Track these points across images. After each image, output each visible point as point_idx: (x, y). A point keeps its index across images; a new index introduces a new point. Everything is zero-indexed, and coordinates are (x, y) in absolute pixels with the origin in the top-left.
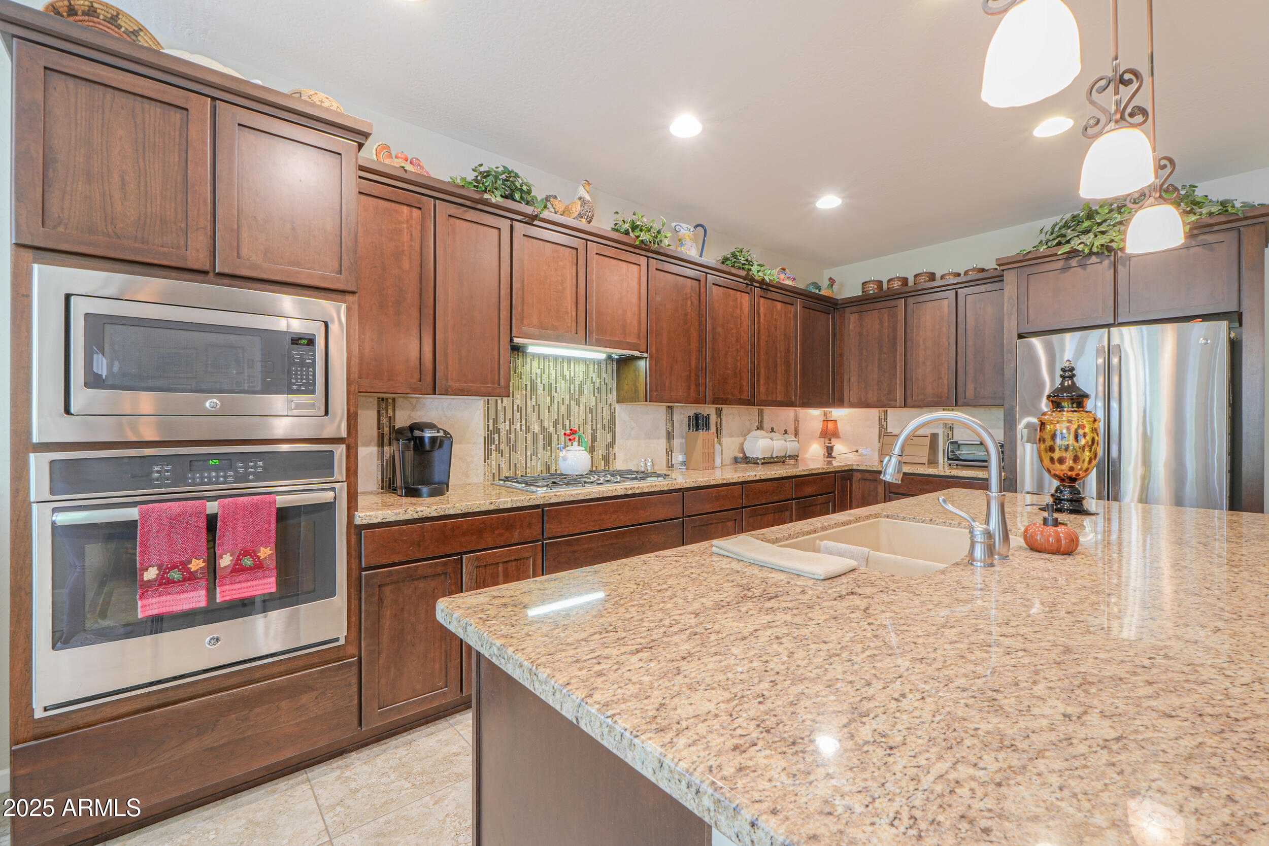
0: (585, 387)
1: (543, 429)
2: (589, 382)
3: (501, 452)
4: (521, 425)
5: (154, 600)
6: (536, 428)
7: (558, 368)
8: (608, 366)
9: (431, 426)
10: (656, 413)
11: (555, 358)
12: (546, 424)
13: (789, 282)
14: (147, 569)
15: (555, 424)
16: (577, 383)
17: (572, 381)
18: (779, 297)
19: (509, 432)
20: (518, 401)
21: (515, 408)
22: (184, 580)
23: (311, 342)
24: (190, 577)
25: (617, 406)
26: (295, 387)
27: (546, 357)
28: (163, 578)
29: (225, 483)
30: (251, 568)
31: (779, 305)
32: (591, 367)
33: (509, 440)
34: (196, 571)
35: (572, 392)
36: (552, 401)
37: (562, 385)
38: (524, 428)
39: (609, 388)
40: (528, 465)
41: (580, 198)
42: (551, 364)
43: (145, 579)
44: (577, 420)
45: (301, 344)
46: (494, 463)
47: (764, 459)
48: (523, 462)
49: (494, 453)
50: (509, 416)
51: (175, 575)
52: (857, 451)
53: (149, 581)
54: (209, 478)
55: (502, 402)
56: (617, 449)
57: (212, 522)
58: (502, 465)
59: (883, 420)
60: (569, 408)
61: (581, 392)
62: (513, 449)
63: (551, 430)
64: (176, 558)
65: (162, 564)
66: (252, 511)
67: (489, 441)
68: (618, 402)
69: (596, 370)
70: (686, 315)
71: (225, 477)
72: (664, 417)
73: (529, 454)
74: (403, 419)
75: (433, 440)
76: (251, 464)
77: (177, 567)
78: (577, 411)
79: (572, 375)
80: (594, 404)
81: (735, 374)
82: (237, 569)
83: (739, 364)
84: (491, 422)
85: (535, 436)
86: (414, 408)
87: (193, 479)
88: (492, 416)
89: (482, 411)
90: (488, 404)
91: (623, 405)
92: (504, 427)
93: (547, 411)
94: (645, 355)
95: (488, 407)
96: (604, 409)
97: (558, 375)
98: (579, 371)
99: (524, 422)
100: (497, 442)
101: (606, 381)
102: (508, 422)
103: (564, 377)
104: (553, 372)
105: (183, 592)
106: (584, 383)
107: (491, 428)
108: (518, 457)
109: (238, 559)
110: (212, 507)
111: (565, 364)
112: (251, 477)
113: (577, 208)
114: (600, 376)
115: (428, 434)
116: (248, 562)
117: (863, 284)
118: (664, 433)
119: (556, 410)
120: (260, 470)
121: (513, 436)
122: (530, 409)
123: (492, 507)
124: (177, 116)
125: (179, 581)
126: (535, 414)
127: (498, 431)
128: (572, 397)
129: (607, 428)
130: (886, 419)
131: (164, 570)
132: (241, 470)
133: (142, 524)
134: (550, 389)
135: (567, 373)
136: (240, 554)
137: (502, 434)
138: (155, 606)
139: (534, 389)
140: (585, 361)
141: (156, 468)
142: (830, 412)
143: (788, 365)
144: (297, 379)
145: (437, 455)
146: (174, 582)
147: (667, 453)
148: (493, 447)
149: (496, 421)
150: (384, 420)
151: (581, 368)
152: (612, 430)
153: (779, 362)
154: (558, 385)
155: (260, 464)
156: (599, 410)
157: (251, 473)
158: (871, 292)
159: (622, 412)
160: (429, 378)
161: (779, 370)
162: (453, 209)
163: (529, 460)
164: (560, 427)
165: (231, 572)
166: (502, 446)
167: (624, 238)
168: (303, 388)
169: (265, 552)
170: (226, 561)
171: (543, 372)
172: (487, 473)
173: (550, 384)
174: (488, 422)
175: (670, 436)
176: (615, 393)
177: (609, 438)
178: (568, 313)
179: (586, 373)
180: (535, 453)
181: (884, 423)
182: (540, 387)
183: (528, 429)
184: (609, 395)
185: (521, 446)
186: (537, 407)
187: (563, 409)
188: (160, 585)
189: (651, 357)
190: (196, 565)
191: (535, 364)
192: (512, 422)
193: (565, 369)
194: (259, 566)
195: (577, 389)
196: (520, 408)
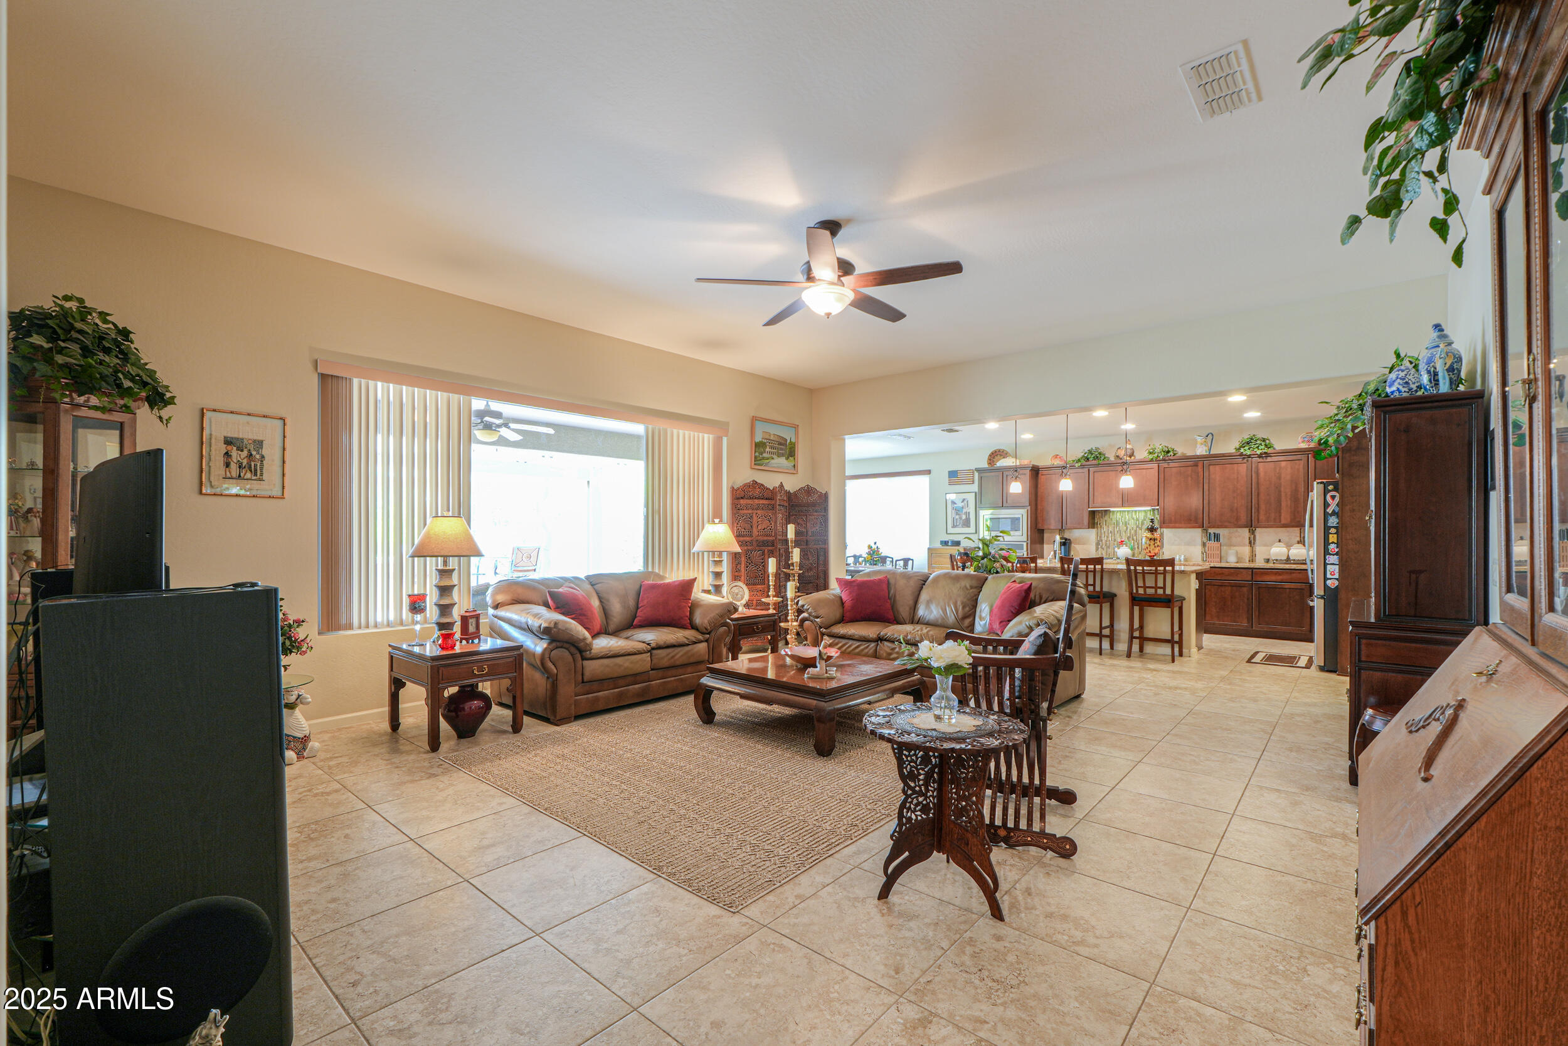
0: (1145, 522)
2: (1147, 520)
3: (1103, 548)
4: (1112, 538)
6: (1119, 540)
7: (1128, 515)
8: (1155, 512)
10: (1196, 533)
11: (1128, 511)
15: (1129, 538)
16: (1140, 521)
17: (1138, 520)
19: (1106, 541)
20: (1110, 529)
21: (1109, 532)
25: (1165, 530)
27: (1125, 511)
33: (1106, 544)
35: (1137, 524)
36: (1127, 529)
37: (1132, 522)
38: (1113, 540)
40: (1115, 554)
41: (1125, 448)
42: (1124, 514)
44: (1140, 537)
46: (1100, 552)
48: (1113, 552)
49: (1100, 549)
50: (1106, 534)
55: (1103, 530)
56: (1163, 549)
58: (1103, 553)
60: (1136, 531)
61: (1143, 524)
62: (1109, 547)
63: (1127, 540)
67: (1098, 544)
69: (1149, 515)
72: (1200, 535)
78: (1140, 532)
79: (1137, 517)
81: (1232, 510)
83: (1236, 505)
84: (1099, 537)
85: (1117, 544)
86: (1069, 533)
88: (1099, 535)
89: (1095, 533)
91: (1168, 529)
92: (1104, 539)
93: (1124, 533)
94: (1157, 508)
95: (1097, 532)
97: (1130, 518)
98: (1141, 516)
100: (1101, 544)
102: (1106, 537)
103: (1133, 519)
104: (1126, 517)
106: (1144, 520)
107: (1099, 539)
108: (1111, 550)
111: (1132, 513)
113: (1123, 452)
114: (1154, 516)
118: (1199, 542)
119: (1129, 532)
121: (1108, 543)
122: (1115, 532)
126: (1118, 535)
127: (1102, 541)
128: (1137, 527)
134: (1126, 524)
135: (1135, 517)
139: (1118, 523)
140: (1145, 511)
143: (1295, 500)
147: (1202, 553)
149: (1101, 537)
151: (1143, 514)
152: (1162, 541)
154: (1130, 522)
159: (1167, 532)
161: (1284, 504)
164: (1131, 539)
166: (1103, 546)
171: (1119, 517)
173: (1126, 522)
174: (1097, 537)
175: (1203, 543)
179: (1146, 516)
182: (1121, 523)
183: (1115, 540)
185: (1112, 546)
186: (1120, 531)
187: (1133, 532)
189: (1160, 508)
191: (1118, 514)
192: (1108, 537)
193: (1132, 515)
195: (1140, 523)
196: (1111, 532)
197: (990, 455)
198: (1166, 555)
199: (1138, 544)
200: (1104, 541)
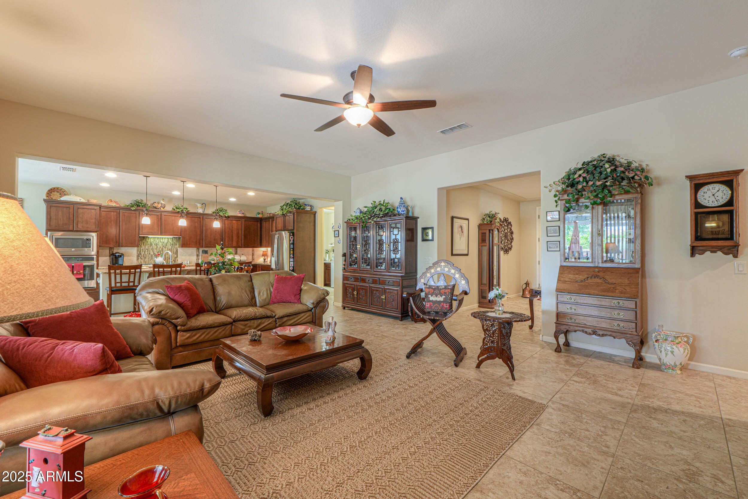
0: (168, 244)
1: (154, 254)
3: (142, 259)
4: (147, 253)
6: (152, 254)
8: (175, 240)
9: (118, 253)
10: (194, 250)
13: (240, 215)
16: (165, 243)
17: (163, 243)
18: (234, 219)
20: (147, 247)
21: (146, 249)
23: (90, 239)
27: (156, 238)
31: (234, 222)
32: (170, 239)
33: (144, 256)
36: (157, 247)
37: (160, 244)
39: (176, 244)
40: (150, 262)
41: (161, 203)
45: (88, 240)
46: (140, 261)
50: (144, 251)
55: (142, 248)
56: (178, 258)
57: (73, 267)
60: (162, 249)
61: (166, 245)
62: (146, 258)
66: (79, 265)
67: (138, 256)
68: (180, 247)
72: (196, 251)
74: (115, 251)
75: (118, 255)
78: (165, 249)
79: (163, 241)
80: (171, 248)
81: (215, 240)
83: (216, 237)
85: (152, 256)
86: (118, 249)
88: (139, 251)
89: (135, 250)
90: (137, 248)
92: (142, 253)
93: (155, 250)
96: (174, 249)
98: (166, 241)
100: (140, 256)
103: (161, 242)
104: (157, 241)
108: (147, 260)
110: (73, 265)
111: (161, 239)
113: (160, 205)
114: (173, 241)
115: (117, 254)
116: (79, 273)
118: (196, 255)
119: (158, 249)
120: (81, 259)
122: (150, 249)
124: (68, 209)
127: (141, 254)
128: (163, 246)
129: (175, 253)
134: (156, 245)
139: (151, 244)
140: (168, 238)
143: (238, 237)
145: (120, 259)
147: (197, 260)
149: (140, 252)
150: (111, 252)
152: (177, 254)
153: (234, 236)
159: (180, 250)
160: (118, 244)
161: (234, 238)
162: (124, 211)
166: (142, 257)
167: (174, 211)
171: (154, 241)
175: (198, 256)
176: (178, 245)
177: (176, 256)
179: (168, 241)
180: (152, 259)
182: (153, 244)
183: (149, 254)
184: (176, 246)
186: (153, 249)
189: (182, 237)
191: (152, 239)
194: (80, 274)
197: (49, 191)
198: (179, 262)
200: (142, 254)
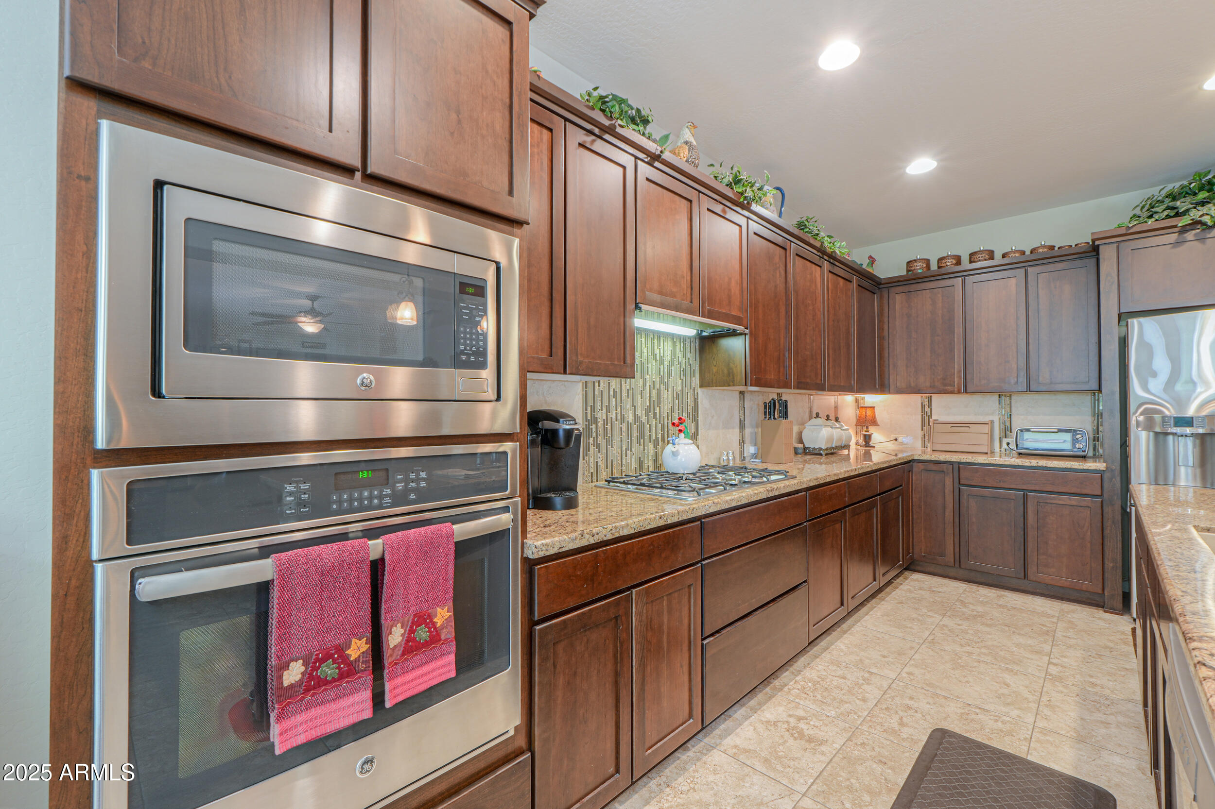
0: (673, 368)
1: (637, 418)
2: (676, 363)
3: (598, 446)
4: (616, 413)
5: (299, 718)
6: (631, 418)
7: (649, 346)
8: (692, 344)
9: (560, 415)
10: (731, 399)
12: (639, 412)
14: (286, 666)
15: (647, 411)
16: (666, 363)
17: (662, 360)
18: (841, 272)
19: (605, 422)
21: (612, 393)
22: (342, 676)
23: (480, 291)
24: (348, 671)
25: (700, 391)
26: (464, 357)
28: (311, 677)
29: (380, 507)
30: (427, 644)
31: (841, 281)
32: (678, 345)
33: (605, 430)
34: (357, 660)
35: (662, 374)
38: (619, 417)
39: (692, 370)
40: (624, 462)
41: (686, 143)
42: (643, 340)
43: (286, 683)
44: (666, 407)
45: (468, 293)
46: (592, 460)
47: (826, 449)
48: (619, 458)
49: (592, 448)
50: (606, 403)
51: (329, 670)
52: (896, 440)
53: (292, 686)
54: (360, 499)
55: (599, 386)
56: (700, 440)
57: (376, 571)
58: (600, 463)
59: (927, 407)
60: (659, 391)
61: (670, 373)
62: (610, 442)
63: (644, 419)
64: (331, 640)
65: (311, 654)
66: (427, 551)
68: (701, 386)
69: (682, 349)
70: (776, 287)
71: (381, 497)
72: (738, 404)
73: (624, 449)
76: (413, 476)
77: (331, 656)
78: (666, 396)
79: (662, 352)
80: (680, 388)
81: (813, 355)
82: (411, 647)
83: (815, 344)
84: (589, 409)
85: (629, 426)
87: (340, 502)
88: (590, 403)
89: (581, 396)
90: (586, 388)
91: (705, 390)
92: (601, 415)
93: (640, 396)
94: (747, 331)
95: (586, 391)
96: (689, 394)
97: (650, 354)
98: (667, 349)
99: (619, 409)
100: (594, 435)
101: (691, 362)
102: (604, 410)
103: (655, 357)
104: (645, 351)
105: (338, 698)
106: (671, 363)
107: (589, 418)
108: (614, 452)
109: (412, 631)
111: (656, 341)
112: (412, 496)
114: (685, 356)
115: (564, 426)
116: (422, 634)
117: (908, 263)
118: (737, 421)
119: (648, 395)
120: (423, 484)
121: (609, 427)
122: (624, 394)
123: (661, 523)
125: (334, 680)
127: (595, 420)
128: (662, 381)
129: (691, 417)
130: (930, 405)
131: (313, 664)
132: (400, 486)
133: (282, 587)
135: (657, 351)
136: (413, 623)
137: (599, 425)
138: (300, 729)
140: (672, 337)
141: (290, 488)
142: (863, 399)
143: (848, 347)
144: (465, 345)
146: (326, 682)
147: (740, 444)
148: (591, 440)
149: (593, 409)
151: (669, 345)
152: (695, 420)
153: (842, 343)
154: (650, 365)
155: (423, 475)
156: (685, 394)
157: (413, 490)
158: (920, 271)
159: (704, 398)
161: (842, 352)
162: (583, 137)
163: (624, 456)
164: (651, 415)
165: (403, 654)
166: (600, 439)
167: (724, 190)
168: (472, 358)
169: (443, 615)
170: (395, 637)
172: (586, 473)
174: (586, 410)
175: (742, 425)
176: (697, 375)
177: (693, 428)
178: (684, 277)
179: (673, 352)
180: (629, 448)
181: (927, 410)
183: (623, 418)
184: (693, 379)
185: (616, 439)
187: (654, 394)
188: (307, 690)
189: (750, 332)
190: (358, 648)
192: (608, 411)
193: (656, 347)
194: (435, 638)
195: (666, 370)
196: (615, 392)
199: (663, 426)
200: (600, 424)
